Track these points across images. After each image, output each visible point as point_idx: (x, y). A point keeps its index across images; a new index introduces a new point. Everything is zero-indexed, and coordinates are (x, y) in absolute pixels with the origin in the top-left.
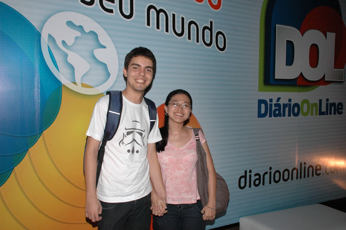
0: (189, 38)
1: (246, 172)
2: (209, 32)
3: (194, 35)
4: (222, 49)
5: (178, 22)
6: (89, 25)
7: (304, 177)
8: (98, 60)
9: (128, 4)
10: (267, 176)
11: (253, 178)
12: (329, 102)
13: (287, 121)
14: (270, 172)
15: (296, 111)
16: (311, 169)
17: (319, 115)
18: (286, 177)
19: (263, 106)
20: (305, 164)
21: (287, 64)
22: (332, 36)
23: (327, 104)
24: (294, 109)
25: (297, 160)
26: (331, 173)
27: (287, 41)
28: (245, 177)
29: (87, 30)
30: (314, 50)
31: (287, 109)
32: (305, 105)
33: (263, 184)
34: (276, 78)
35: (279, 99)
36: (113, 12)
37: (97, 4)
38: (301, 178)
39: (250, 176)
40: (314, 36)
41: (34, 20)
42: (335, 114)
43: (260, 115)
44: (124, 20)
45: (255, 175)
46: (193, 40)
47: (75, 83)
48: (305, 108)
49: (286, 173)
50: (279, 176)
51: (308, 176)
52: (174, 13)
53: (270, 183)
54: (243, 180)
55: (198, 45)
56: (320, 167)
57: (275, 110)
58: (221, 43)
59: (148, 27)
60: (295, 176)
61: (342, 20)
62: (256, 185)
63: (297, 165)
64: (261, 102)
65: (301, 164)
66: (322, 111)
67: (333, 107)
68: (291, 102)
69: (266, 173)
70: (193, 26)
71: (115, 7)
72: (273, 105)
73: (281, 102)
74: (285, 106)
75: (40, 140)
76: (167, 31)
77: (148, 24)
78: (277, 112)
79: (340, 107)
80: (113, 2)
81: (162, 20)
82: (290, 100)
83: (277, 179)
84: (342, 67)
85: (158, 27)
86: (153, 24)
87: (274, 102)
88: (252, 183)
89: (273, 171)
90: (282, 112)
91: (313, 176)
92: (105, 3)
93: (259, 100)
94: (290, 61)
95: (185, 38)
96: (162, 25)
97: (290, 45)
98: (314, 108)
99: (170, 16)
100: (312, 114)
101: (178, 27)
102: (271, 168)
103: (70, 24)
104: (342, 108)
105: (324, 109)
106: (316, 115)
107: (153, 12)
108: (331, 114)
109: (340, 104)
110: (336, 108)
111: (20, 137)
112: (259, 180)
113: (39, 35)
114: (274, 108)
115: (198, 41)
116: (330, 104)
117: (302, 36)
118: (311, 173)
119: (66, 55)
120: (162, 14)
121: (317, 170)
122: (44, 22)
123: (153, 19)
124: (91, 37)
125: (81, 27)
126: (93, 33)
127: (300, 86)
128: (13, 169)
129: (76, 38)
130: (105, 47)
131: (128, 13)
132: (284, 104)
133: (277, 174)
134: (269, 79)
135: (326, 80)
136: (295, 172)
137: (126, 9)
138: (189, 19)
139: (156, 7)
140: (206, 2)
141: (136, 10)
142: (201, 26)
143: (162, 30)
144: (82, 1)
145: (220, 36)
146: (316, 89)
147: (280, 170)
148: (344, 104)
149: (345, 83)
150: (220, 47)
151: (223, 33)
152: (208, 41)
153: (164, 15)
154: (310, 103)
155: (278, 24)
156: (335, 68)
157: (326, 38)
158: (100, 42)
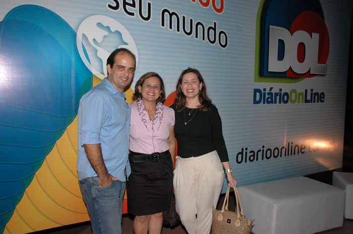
0: (197, 37)
1: (243, 149)
2: (213, 31)
3: (200, 33)
4: (224, 46)
5: (188, 23)
6: (115, 25)
7: (291, 154)
9: (146, 8)
10: (260, 153)
11: (249, 155)
12: (314, 91)
13: (278, 107)
14: (263, 150)
15: (286, 99)
16: (297, 148)
17: (305, 102)
18: (276, 155)
19: (258, 94)
20: (292, 143)
21: (279, 59)
22: (316, 36)
23: (312, 94)
24: (284, 97)
25: (285, 140)
26: (313, 152)
27: (279, 40)
28: (242, 153)
29: (113, 30)
30: (302, 48)
31: (278, 97)
32: (293, 94)
33: (257, 160)
34: (269, 70)
35: (271, 89)
36: (134, 15)
37: (121, 9)
38: (288, 155)
39: (246, 153)
40: (301, 36)
41: (72, 23)
42: (318, 102)
43: (255, 102)
44: (142, 21)
45: (250, 152)
46: (200, 38)
47: (103, 74)
48: (293, 96)
49: (276, 151)
50: (270, 153)
51: (294, 154)
52: (184, 16)
53: (263, 159)
54: (240, 156)
55: (203, 42)
56: (305, 146)
57: (268, 98)
59: (163, 27)
60: (283, 153)
62: (251, 161)
63: (285, 145)
64: (256, 91)
65: (289, 143)
66: (308, 99)
67: (316, 96)
69: (260, 151)
70: (200, 26)
71: (136, 11)
72: (266, 94)
73: (273, 91)
74: (276, 94)
75: (76, 120)
76: (178, 30)
77: (163, 25)
78: (270, 100)
79: (322, 96)
80: (135, 7)
81: (175, 21)
82: (281, 90)
83: (268, 156)
84: (325, 63)
85: (171, 28)
86: (167, 25)
87: (267, 91)
88: (248, 158)
89: (265, 150)
90: (274, 100)
91: (298, 153)
93: (254, 89)
94: (281, 56)
95: (193, 37)
96: (174, 26)
97: (281, 43)
98: (301, 96)
99: (181, 18)
100: (299, 102)
101: (188, 28)
102: (263, 147)
103: (100, 25)
104: (324, 97)
105: (309, 98)
106: (302, 102)
107: (166, 15)
108: (314, 102)
109: (323, 94)
110: (319, 97)
111: (61, 117)
112: (254, 156)
113: (75, 35)
114: (267, 96)
115: (204, 39)
116: (314, 93)
117: (292, 35)
118: (296, 151)
119: (96, 51)
120: (174, 16)
121: (301, 149)
122: (79, 24)
123: (167, 20)
124: (116, 36)
125: (108, 28)
126: (118, 33)
127: (289, 78)
128: (55, 142)
130: (128, 44)
131: (146, 16)
132: (275, 93)
133: (269, 152)
134: (263, 71)
135: (311, 73)
136: (284, 150)
137: (145, 12)
138: (197, 20)
139: (169, 10)
140: (211, 6)
141: (153, 14)
142: (207, 26)
143: (174, 30)
144: (110, 6)
145: (222, 34)
146: (302, 81)
147: (271, 148)
148: (325, 94)
149: (326, 76)
150: (222, 44)
151: (225, 32)
152: (212, 39)
153: (176, 17)
154: (298, 92)
155: (271, 25)
156: (318, 63)
157: (311, 37)
158: (124, 39)
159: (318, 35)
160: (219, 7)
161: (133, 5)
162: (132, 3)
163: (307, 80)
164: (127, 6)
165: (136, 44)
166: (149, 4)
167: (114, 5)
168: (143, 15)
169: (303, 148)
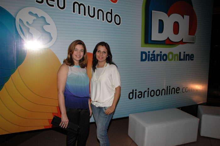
0: (98, 18)
1: (133, 90)
2: (110, 15)
3: (101, 16)
4: (119, 24)
5: (91, 10)
7: (169, 94)
8: (46, 31)
10: (146, 93)
11: (138, 94)
13: (159, 63)
14: (148, 91)
16: (173, 90)
17: (179, 60)
18: (158, 94)
19: (144, 55)
20: (170, 87)
21: (159, 33)
22: (187, 18)
23: (184, 55)
24: (164, 57)
26: (185, 92)
27: (159, 20)
28: (133, 93)
29: (39, 16)
30: (176, 25)
31: (159, 57)
33: (144, 97)
34: (152, 40)
35: (154, 51)
36: (54, 6)
37: (45, 2)
38: (167, 94)
39: (136, 93)
40: (176, 17)
42: (189, 60)
43: (142, 60)
44: (60, 10)
45: (139, 92)
46: (101, 19)
48: (170, 56)
49: (158, 92)
51: (172, 94)
52: (89, 5)
53: (148, 96)
54: (131, 95)
55: (103, 22)
57: (152, 58)
58: (117, 21)
59: (74, 13)
60: (163, 93)
61: (193, 9)
62: (139, 97)
63: (165, 88)
64: (142, 53)
65: (167, 87)
67: (188, 57)
68: (161, 53)
69: (146, 91)
70: (100, 12)
71: (55, 4)
72: (150, 55)
73: (155, 53)
74: (158, 55)
75: (17, 71)
76: (85, 15)
77: (74, 11)
78: (153, 59)
79: (192, 56)
80: (54, 1)
81: (82, 9)
83: (152, 94)
84: (194, 35)
85: (79, 13)
86: (77, 11)
87: (151, 53)
88: (137, 96)
89: (150, 91)
90: (156, 59)
91: (174, 93)
92: (49, 2)
94: (161, 30)
95: (96, 18)
96: (82, 12)
98: (176, 57)
99: (87, 7)
100: (175, 60)
101: (92, 13)
102: (148, 89)
103: (31, 13)
104: (193, 57)
105: (182, 57)
106: (177, 60)
108: (186, 60)
109: (192, 55)
112: (142, 95)
114: (151, 56)
115: (103, 20)
116: (186, 55)
118: (173, 92)
120: (82, 6)
121: (177, 90)
122: (17, 13)
123: (77, 9)
127: (167, 44)
128: (4, 84)
129: (34, 20)
130: (49, 24)
131: (62, 6)
133: (153, 92)
135: (183, 41)
136: (163, 91)
137: (61, 4)
138: (98, 8)
139: (78, 2)
141: (66, 5)
142: (105, 12)
143: (82, 15)
144: (37, 1)
145: (117, 17)
146: (177, 46)
147: (154, 90)
148: (194, 55)
149: (195, 43)
150: (117, 23)
151: (119, 15)
152: (109, 20)
153: (83, 7)
154: (174, 54)
155: (153, 10)
156: (189, 35)
157: (184, 18)
158: (47, 22)
159: (188, 17)
163: (180, 46)
165: (55, 24)
168: (60, 6)
169: (178, 90)
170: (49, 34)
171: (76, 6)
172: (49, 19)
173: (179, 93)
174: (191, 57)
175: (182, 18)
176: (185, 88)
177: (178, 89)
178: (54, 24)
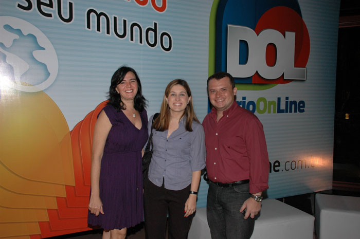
0: (132, 39)
2: (154, 33)
3: (136, 36)
4: (168, 49)
5: (120, 24)
8: (37, 61)
9: (67, 8)
12: (290, 100)
15: (251, 107)
17: (278, 112)
22: (291, 36)
23: (287, 102)
24: (249, 106)
26: (290, 170)
27: (240, 40)
29: (25, 33)
30: (271, 49)
32: (262, 103)
36: (51, 16)
37: (35, 9)
40: (271, 35)
42: (295, 111)
44: (63, 24)
46: (137, 40)
47: (14, 81)
48: (262, 106)
52: (115, 16)
55: (141, 46)
56: (279, 163)
59: (88, 29)
61: (303, 22)
62: (206, 180)
66: (281, 109)
67: (293, 106)
68: (245, 99)
70: (135, 28)
71: (54, 12)
76: (108, 32)
77: (89, 27)
79: (301, 105)
80: (52, 8)
81: (103, 23)
84: (304, 66)
85: (99, 29)
86: (94, 27)
94: (244, 59)
95: (127, 39)
96: (103, 28)
97: (244, 45)
98: (272, 106)
99: (111, 19)
100: (269, 112)
101: (120, 29)
103: (7, 27)
104: (304, 106)
105: (283, 107)
108: (291, 111)
109: (302, 102)
115: (141, 42)
116: (290, 102)
117: (258, 35)
119: (4, 56)
120: (102, 17)
121: (275, 166)
123: (93, 22)
124: (30, 39)
125: (19, 31)
126: (32, 36)
127: (255, 84)
129: (15, 41)
130: (44, 49)
131: (67, 17)
135: (285, 78)
137: (65, 13)
138: (132, 21)
139: (96, 10)
140: (149, 4)
141: (75, 14)
142: (145, 27)
143: (103, 33)
144: (19, 6)
145: (165, 36)
146: (273, 88)
148: (305, 103)
149: (306, 81)
150: (165, 47)
151: (169, 33)
152: (152, 42)
153: (105, 18)
154: (267, 101)
155: (230, 24)
156: (295, 66)
157: (285, 37)
158: (39, 44)
159: (294, 34)
160: (160, 5)
161: (51, 5)
162: (49, 3)
163: (279, 87)
164: (42, 7)
165: (55, 49)
166: (71, 4)
167: (26, 5)
168: (63, 16)
169: (277, 166)
170: (45, 66)
171: (93, 16)
172: (42, 40)
173: (278, 171)
174: (300, 107)
175: (283, 36)
176: (290, 163)
177: (277, 164)
178: (53, 47)
